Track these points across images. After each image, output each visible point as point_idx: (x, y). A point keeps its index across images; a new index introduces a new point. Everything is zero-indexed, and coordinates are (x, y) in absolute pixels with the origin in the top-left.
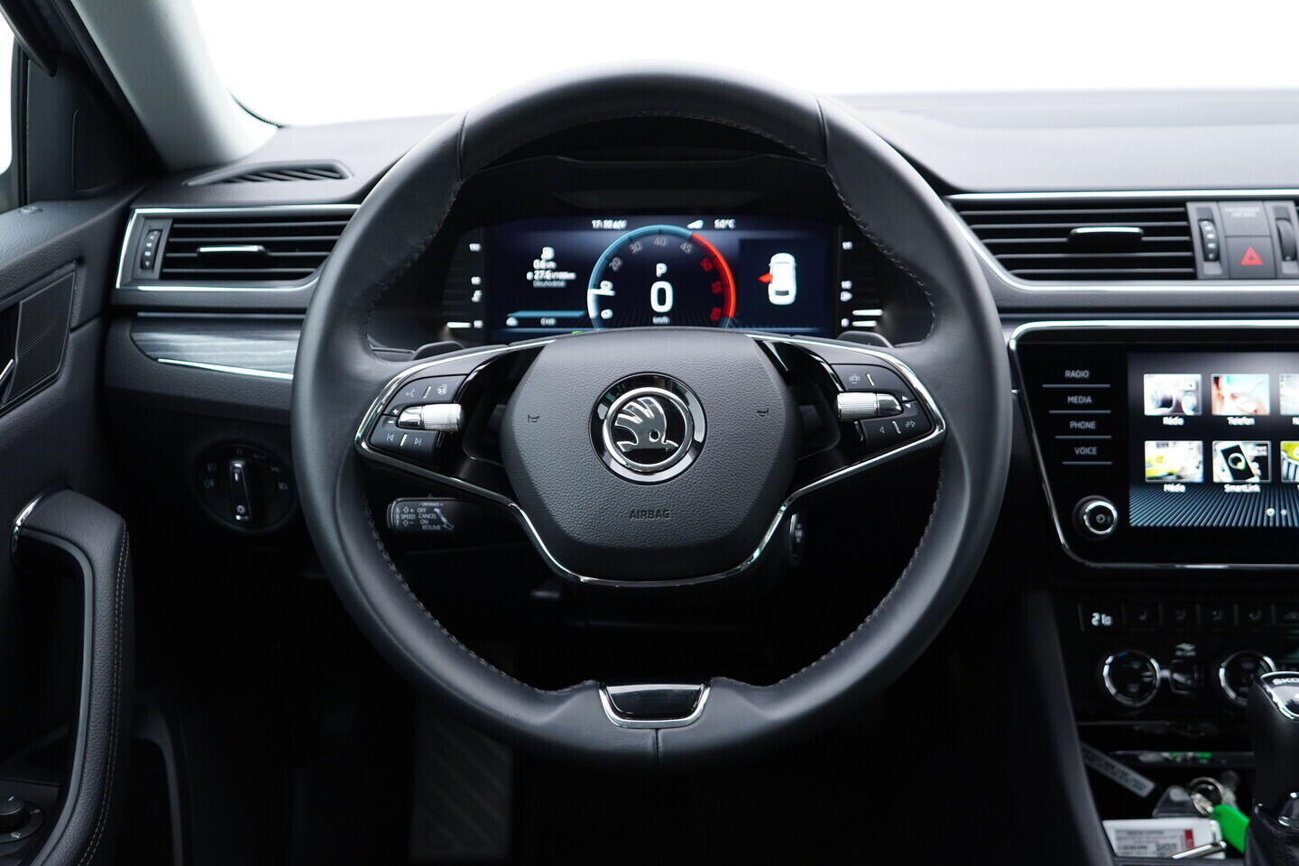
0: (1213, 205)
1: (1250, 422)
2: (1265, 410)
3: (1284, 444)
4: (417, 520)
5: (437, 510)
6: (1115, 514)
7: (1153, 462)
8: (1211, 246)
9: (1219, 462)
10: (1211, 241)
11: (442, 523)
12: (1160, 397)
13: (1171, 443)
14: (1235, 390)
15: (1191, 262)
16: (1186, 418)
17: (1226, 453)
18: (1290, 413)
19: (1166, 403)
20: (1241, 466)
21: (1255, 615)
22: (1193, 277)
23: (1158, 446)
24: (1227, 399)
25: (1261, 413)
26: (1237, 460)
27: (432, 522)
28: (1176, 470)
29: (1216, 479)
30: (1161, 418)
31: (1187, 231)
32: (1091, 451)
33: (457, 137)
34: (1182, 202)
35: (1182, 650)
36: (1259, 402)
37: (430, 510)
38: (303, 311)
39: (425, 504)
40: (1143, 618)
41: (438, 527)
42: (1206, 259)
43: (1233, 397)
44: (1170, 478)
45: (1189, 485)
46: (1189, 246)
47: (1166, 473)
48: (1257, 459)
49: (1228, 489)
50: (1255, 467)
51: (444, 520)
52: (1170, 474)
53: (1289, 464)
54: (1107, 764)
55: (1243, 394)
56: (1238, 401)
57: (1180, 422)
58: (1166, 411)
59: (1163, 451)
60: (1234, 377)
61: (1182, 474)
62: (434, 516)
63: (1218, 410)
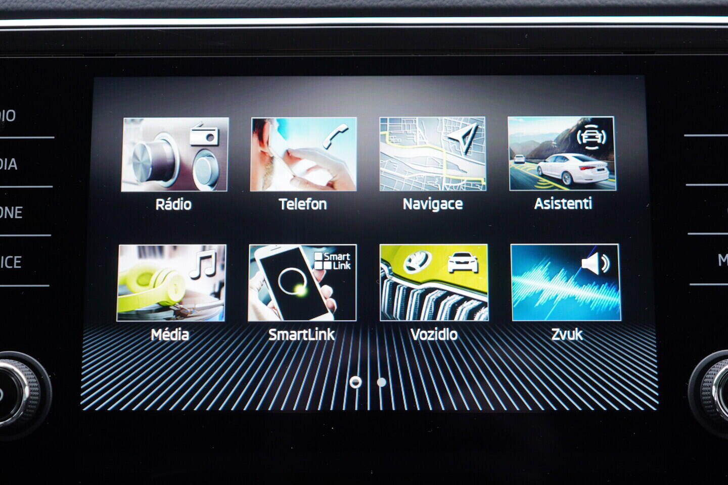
1: (320, 205)
2: (350, 182)
3: (385, 250)
6: (27, 392)
7: (133, 285)
9: (258, 280)
12: (150, 156)
13: (167, 247)
14: (294, 144)
16: (198, 198)
17: (272, 265)
18: (396, 188)
19: (161, 171)
20: (301, 290)
23: (141, 254)
24: (279, 164)
25: (339, 188)
26: (292, 280)
28: (174, 298)
29: (252, 317)
30: (151, 197)
32: (11, 262)
36: (339, 168)
43: (290, 157)
44: (162, 316)
45: (201, 329)
47: (152, 304)
48: (330, 278)
49: (275, 336)
50: (326, 291)
52: (164, 308)
53: (394, 286)
55: (309, 153)
56: (300, 167)
57: (183, 205)
58: (159, 185)
59: (153, 263)
60: (292, 122)
61: (187, 306)
63: (260, 184)
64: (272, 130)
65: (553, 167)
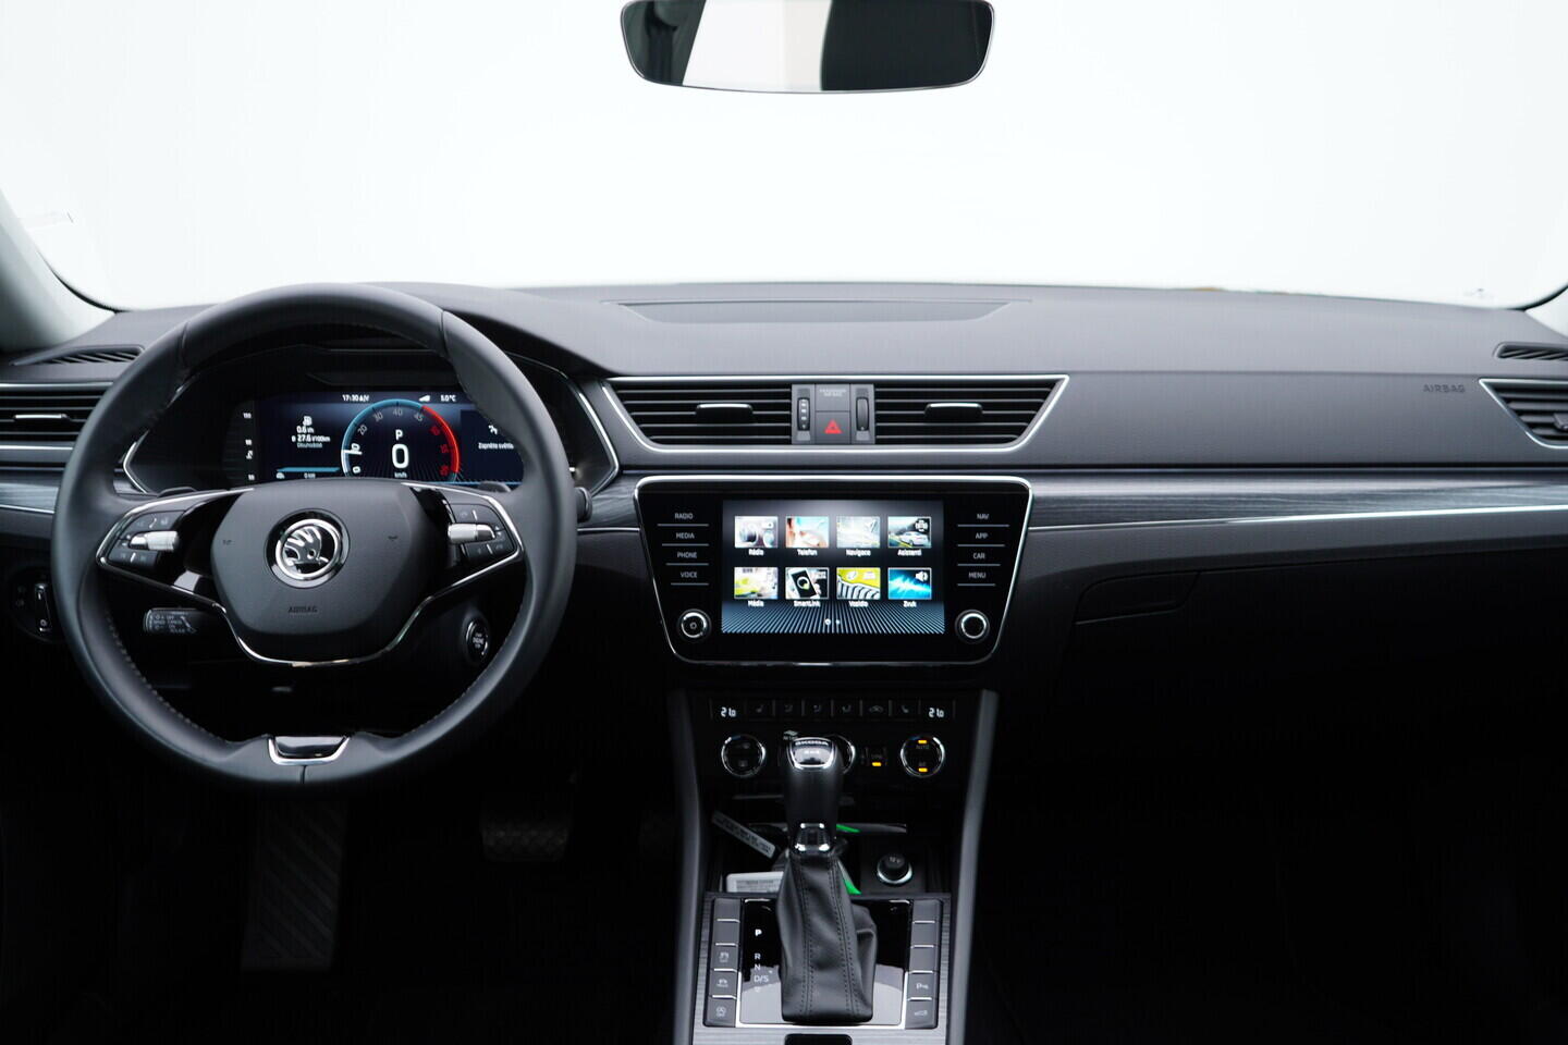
0: (811, 387)
1: (814, 553)
2: (826, 544)
3: (838, 569)
4: (166, 625)
5: (183, 618)
6: (705, 625)
7: (740, 583)
8: (804, 418)
9: (790, 583)
10: (804, 415)
11: (186, 627)
12: (746, 533)
13: (754, 569)
14: (804, 529)
15: (788, 431)
16: (765, 550)
17: (795, 577)
18: (844, 546)
19: (751, 538)
20: (806, 586)
21: (847, 708)
22: (788, 442)
23: (744, 571)
24: (798, 536)
25: (822, 546)
26: (803, 582)
27: (177, 627)
28: (757, 589)
29: (787, 597)
30: (747, 549)
31: (788, 407)
32: (693, 575)
33: (180, 338)
34: (788, 384)
35: (788, 735)
36: (821, 538)
37: (177, 618)
38: (63, 465)
39: (174, 613)
40: (759, 710)
41: (183, 631)
42: (800, 428)
43: (802, 533)
44: (753, 596)
45: (767, 602)
46: (788, 419)
47: (749, 592)
48: (818, 582)
49: (796, 604)
50: (817, 587)
51: (188, 625)
52: (753, 593)
53: (843, 585)
54: (742, 831)
55: (810, 532)
56: (807, 536)
57: (761, 553)
58: (751, 544)
59: (747, 575)
60: (802, 519)
61: (762, 593)
62: (180, 622)
63: (790, 544)
64: (794, 522)
65: (906, 538)
